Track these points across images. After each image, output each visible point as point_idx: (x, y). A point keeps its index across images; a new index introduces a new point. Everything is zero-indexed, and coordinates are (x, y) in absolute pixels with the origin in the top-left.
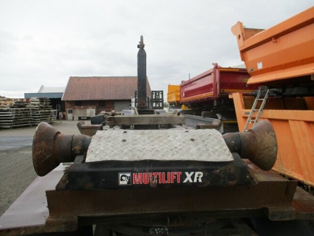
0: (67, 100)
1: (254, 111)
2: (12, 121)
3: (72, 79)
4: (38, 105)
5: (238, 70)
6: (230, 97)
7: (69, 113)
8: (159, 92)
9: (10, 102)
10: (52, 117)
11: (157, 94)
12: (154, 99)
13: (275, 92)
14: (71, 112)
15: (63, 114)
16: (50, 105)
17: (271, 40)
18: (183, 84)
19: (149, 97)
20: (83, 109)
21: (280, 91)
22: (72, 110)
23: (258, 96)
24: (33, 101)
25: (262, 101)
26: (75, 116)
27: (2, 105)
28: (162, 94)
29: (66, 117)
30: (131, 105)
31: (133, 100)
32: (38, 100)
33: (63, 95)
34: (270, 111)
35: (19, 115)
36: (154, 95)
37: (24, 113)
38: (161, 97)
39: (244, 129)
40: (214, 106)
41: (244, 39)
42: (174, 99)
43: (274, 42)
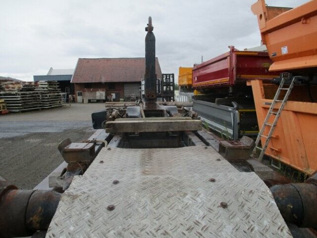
0: (76, 82)
1: (276, 102)
2: (20, 105)
3: (81, 61)
4: (47, 88)
5: (257, 54)
6: (248, 84)
7: (79, 95)
8: (170, 75)
9: (18, 85)
10: (61, 100)
11: (168, 77)
12: (165, 83)
13: (300, 80)
14: (80, 94)
15: (73, 97)
16: (58, 88)
17: (301, 20)
18: (196, 68)
19: (160, 79)
20: (93, 91)
21: (307, 78)
22: (81, 93)
23: (282, 84)
24: (42, 84)
25: (287, 90)
26: (85, 98)
27: (10, 89)
28: (173, 77)
29: (75, 100)
30: (140, 88)
31: (143, 83)
32: (46, 83)
33: (73, 76)
34: (296, 103)
35: (28, 98)
36: (164, 78)
37: (32, 96)
38: (171, 81)
39: (264, 121)
40: (229, 93)
41: (266, 19)
42: (185, 83)
43: (303, 23)
